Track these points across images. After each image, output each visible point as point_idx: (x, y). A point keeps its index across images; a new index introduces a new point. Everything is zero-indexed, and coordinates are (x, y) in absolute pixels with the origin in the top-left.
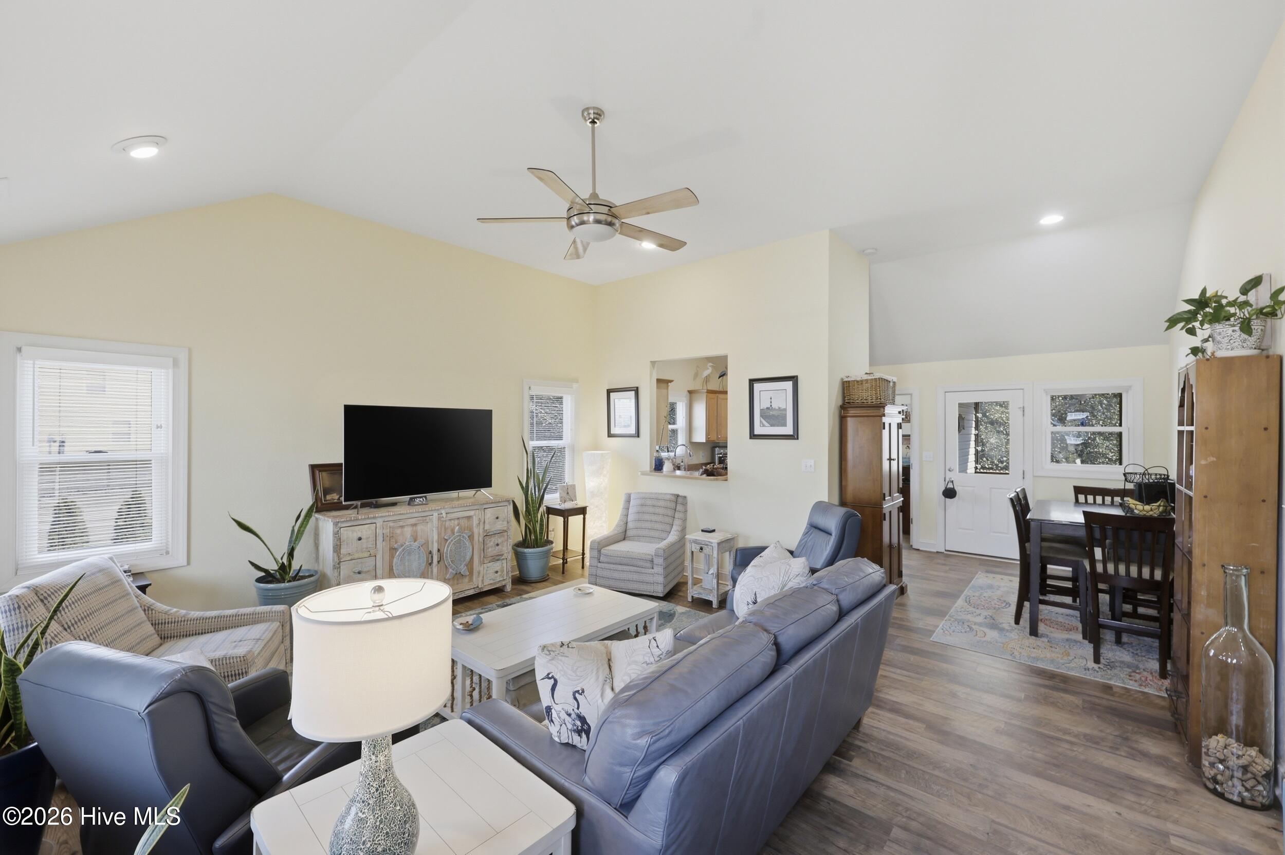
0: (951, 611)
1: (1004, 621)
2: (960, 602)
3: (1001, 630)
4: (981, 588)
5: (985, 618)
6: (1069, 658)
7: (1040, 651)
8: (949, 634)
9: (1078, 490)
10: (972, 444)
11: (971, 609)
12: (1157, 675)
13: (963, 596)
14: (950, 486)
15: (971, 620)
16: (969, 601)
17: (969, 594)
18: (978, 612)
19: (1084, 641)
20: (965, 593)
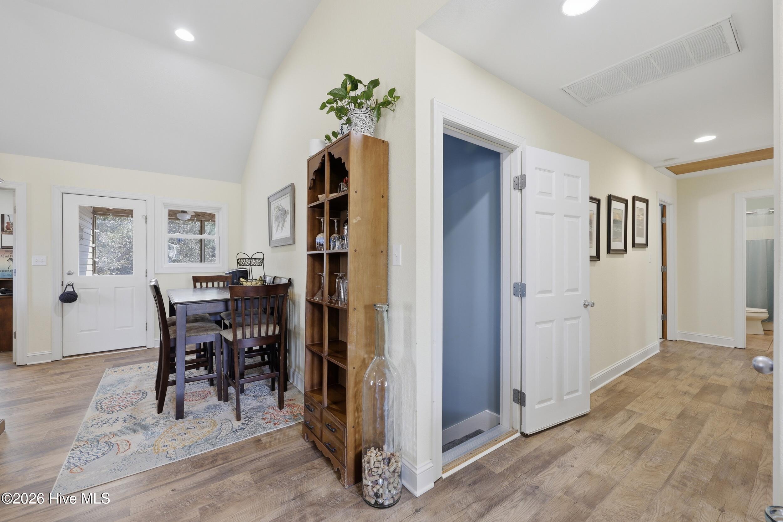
0: (79, 431)
1: (145, 416)
2: (90, 413)
3: (146, 427)
4: (112, 385)
5: (125, 421)
6: (217, 426)
7: (191, 434)
8: (79, 470)
9: (196, 279)
10: (90, 255)
11: (105, 416)
12: (277, 408)
13: (92, 404)
14: (70, 289)
15: (108, 432)
16: (102, 408)
17: (99, 398)
18: (114, 416)
19: (220, 402)
20: (93, 399)
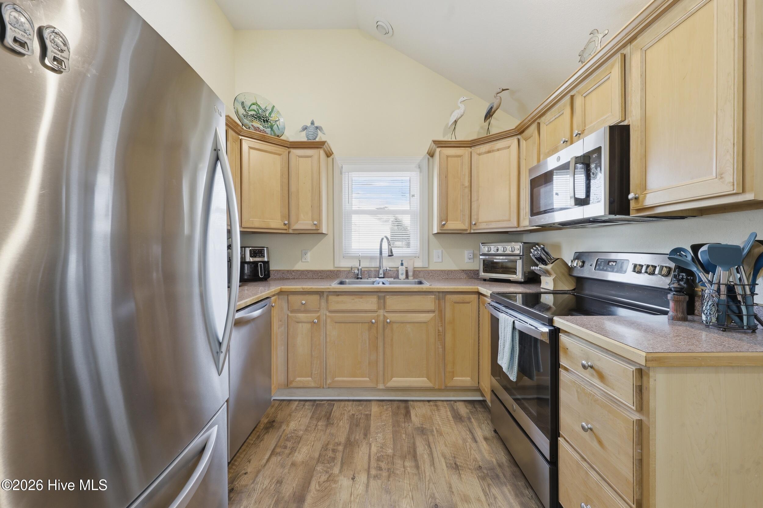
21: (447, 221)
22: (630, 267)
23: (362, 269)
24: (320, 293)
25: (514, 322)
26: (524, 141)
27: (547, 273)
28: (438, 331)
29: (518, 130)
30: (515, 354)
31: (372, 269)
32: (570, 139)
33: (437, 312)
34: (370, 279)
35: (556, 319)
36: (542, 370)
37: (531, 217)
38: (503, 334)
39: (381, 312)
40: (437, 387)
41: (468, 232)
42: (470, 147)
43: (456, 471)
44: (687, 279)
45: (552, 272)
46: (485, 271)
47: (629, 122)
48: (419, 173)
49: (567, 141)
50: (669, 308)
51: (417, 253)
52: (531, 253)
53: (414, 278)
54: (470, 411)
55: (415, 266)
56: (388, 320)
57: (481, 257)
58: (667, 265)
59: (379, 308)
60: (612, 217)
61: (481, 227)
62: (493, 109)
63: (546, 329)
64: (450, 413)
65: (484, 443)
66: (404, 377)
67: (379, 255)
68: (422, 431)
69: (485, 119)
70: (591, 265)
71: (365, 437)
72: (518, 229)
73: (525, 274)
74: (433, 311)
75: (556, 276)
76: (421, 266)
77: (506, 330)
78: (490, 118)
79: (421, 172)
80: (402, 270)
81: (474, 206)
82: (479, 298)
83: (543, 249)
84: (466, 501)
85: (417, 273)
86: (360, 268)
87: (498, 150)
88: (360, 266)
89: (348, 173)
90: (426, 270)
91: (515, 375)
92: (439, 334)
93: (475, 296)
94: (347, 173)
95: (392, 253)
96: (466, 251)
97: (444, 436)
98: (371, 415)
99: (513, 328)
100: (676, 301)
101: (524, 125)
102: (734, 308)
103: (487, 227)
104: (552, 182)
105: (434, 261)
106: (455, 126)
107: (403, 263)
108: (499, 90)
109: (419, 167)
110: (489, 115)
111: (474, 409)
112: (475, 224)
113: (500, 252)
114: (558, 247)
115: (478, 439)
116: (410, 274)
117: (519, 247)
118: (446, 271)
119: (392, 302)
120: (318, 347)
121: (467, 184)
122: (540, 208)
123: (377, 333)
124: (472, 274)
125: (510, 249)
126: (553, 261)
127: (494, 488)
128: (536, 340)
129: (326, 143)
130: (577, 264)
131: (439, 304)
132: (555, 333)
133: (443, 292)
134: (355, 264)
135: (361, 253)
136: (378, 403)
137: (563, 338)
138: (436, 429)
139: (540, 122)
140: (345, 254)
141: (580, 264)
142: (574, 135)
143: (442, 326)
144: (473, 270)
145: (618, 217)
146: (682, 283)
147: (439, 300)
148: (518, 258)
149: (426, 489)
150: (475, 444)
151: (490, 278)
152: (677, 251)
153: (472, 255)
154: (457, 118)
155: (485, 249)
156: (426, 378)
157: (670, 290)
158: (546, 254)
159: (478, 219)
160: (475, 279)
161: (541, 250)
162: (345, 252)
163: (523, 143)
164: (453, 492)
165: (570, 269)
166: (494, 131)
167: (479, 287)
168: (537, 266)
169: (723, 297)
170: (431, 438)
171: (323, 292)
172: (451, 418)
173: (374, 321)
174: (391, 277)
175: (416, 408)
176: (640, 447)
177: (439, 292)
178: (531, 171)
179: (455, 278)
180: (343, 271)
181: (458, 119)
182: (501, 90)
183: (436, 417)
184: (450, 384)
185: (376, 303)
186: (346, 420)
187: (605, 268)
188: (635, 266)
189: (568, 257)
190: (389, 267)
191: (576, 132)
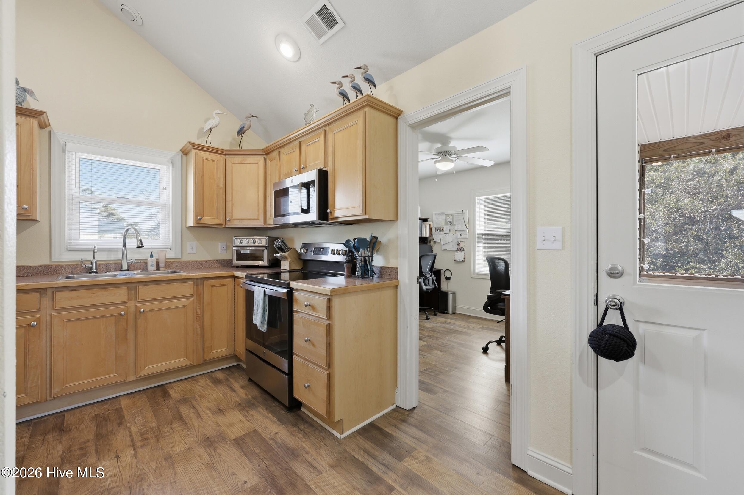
21: (203, 216)
22: (330, 251)
23: (98, 263)
24: (42, 291)
25: (265, 290)
26: (269, 161)
27: (285, 258)
28: (197, 313)
29: (265, 152)
30: (266, 312)
31: (111, 262)
32: (299, 169)
33: (195, 297)
34: (109, 273)
35: (291, 283)
36: (282, 321)
37: (275, 218)
38: (257, 301)
39: (132, 304)
40: (195, 364)
41: (223, 226)
42: (225, 155)
43: (221, 413)
44: (351, 256)
45: (288, 257)
46: (237, 260)
47: (328, 169)
48: (171, 168)
49: (297, 170)
50: (345, 272)
51: (169, 244)
52: (275, 244)
53: (166, 269)
54: (227, 375)
55: (167, 258)
56: (142, 310)
57: (234, 248)
58: (345, 249)
59: (130, 299)
60: (320, 221)
61: (235, 223)
62: (244, 128)
63: (286, 290)
64: (209, 381)
65: (241, 390)
66: (160, 363)
67: (122, 246)
68: (184, 401)
69: (237, 134)
70: (311, 252)
71: (120, 425)
72: (265, 226)
73: (269, 260)
74: (192, 296)
75: (291, 260)
76: (174, 258)
77: (259, 297)
78: (242, 135)
79: (173, 167)
80: (152, 262)
81: (229, 205)
82: (234, 281)
83: (282, 241)
84: (232, 426)
85: (169, 264)
86: (94, 261)
87: (249, 163)
88: (94, 258)
89: (76, 153)
90: (179, 262)
91: (265, 328)
92: (198, 315)
93: (231, 280)
94: (74, 153)
95: (142, 244)
96: (219, 243)
97: (206, 396)
98: (121, 408)
99: (264, 295)
100: (348, 267)
101: (270, 149)
102: (366, 268)
103: (240, 223)
104: (288, 196)
105: (188, 253)
106: (210, 132)
107: (153, 255)
108: (249, 115)
109: (171, 162)
110: (241, 132)
111: (231, 372)
112: (229, 220)
113: (251, 244)
114: (292, 240)
115: (236, 389)
116: (162, 265)
117: (265, 240)
118: (200, 261)
119: (145, 292)
120: (38, 354)
121: (222, 185)
122: (280, 212)
123: (127, 324)
124: (226, 263)
125: (259, 242)
126: (289, 249)
127: (251, 411)
128: (279, 298)
129: (45, 114)
130: (303, 251)
131: (198, 289)
132: (291, 291)
133: (201, 278)
134: (89, 257)
135: (97, 245)
136: (128, 396)
137: (295, 293)
138: (198, 395)
139: (280, 151)
140: (70, 245)
141: (305, 251)
142: (301, 168)
143: (200, 308)
144: (227, 260)
145: (323, 222)
146: (349, 258)
147: (197, 285)
148: (265, 248)
149: (196, 433)
150: (234, 393)
151: (242, 265)
152: (348, 241)
153: (225, 247)
154: (212, 126)
155: (237, 242)
156: (185, 358)
157: (345, 262)
158: (284, 245)
159: (232, 216)
160: (228, 267)
161: (281, 242)
162: (70, 243)
163: (268, 163)
164: (220, 426)
165: (300, 255)
166: (246, 146)
167: (234, 272)
168: (278, 253)
169: (363, 263)
170: (194, 403)
171: (47, 288)
172: (211, 384)
173: (123, 313)
174: (138, 270)
175: (174, 387)
176: (329, 337)
177: (197, 279)
178: (275, 185)
179: (209, 268)
180: (66, 265)
181: (213, 128)
182: (251, 116)
183: (196, 387)
184: (208, 357)
185: (126, 294)
186: (88, 422)
187: (318, 253)
188: (332, 250)
189: (298, 247)
190: (135, 259)
191: (302, 166)
